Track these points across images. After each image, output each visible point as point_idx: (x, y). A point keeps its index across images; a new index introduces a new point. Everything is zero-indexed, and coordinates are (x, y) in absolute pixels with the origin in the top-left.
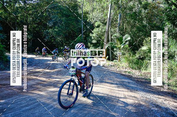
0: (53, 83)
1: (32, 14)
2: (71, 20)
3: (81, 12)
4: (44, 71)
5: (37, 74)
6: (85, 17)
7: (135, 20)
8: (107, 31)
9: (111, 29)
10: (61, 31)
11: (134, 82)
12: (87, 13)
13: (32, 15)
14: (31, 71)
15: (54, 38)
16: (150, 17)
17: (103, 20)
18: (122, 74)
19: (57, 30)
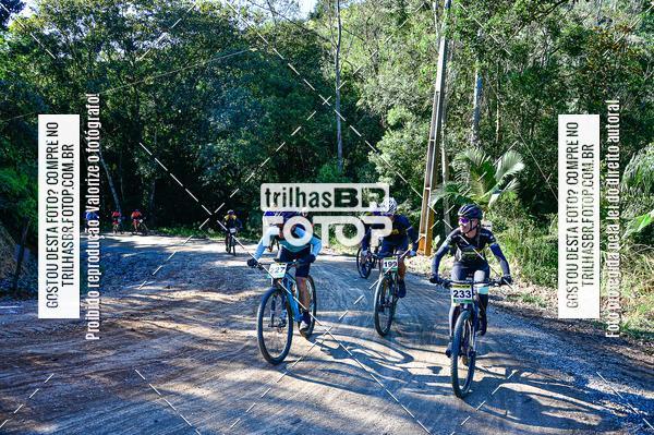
0: (240, 348)
1: (155, 88)
2: (295, 104)
3: (334, 75)
4: (202, 298)
5: (176, 312)
6: (346, 93)
7: (536, 96)
8: (432, 143)
9: (446, 132)
10: (262, 146)
11: (552, 340)
12: (355, 77)
13: (157, 90)
14: (155, 297)
15: (236, 171)
16: (593, 82)
17: (415, 102)
18: (502, 306)
19: (246, 143)
